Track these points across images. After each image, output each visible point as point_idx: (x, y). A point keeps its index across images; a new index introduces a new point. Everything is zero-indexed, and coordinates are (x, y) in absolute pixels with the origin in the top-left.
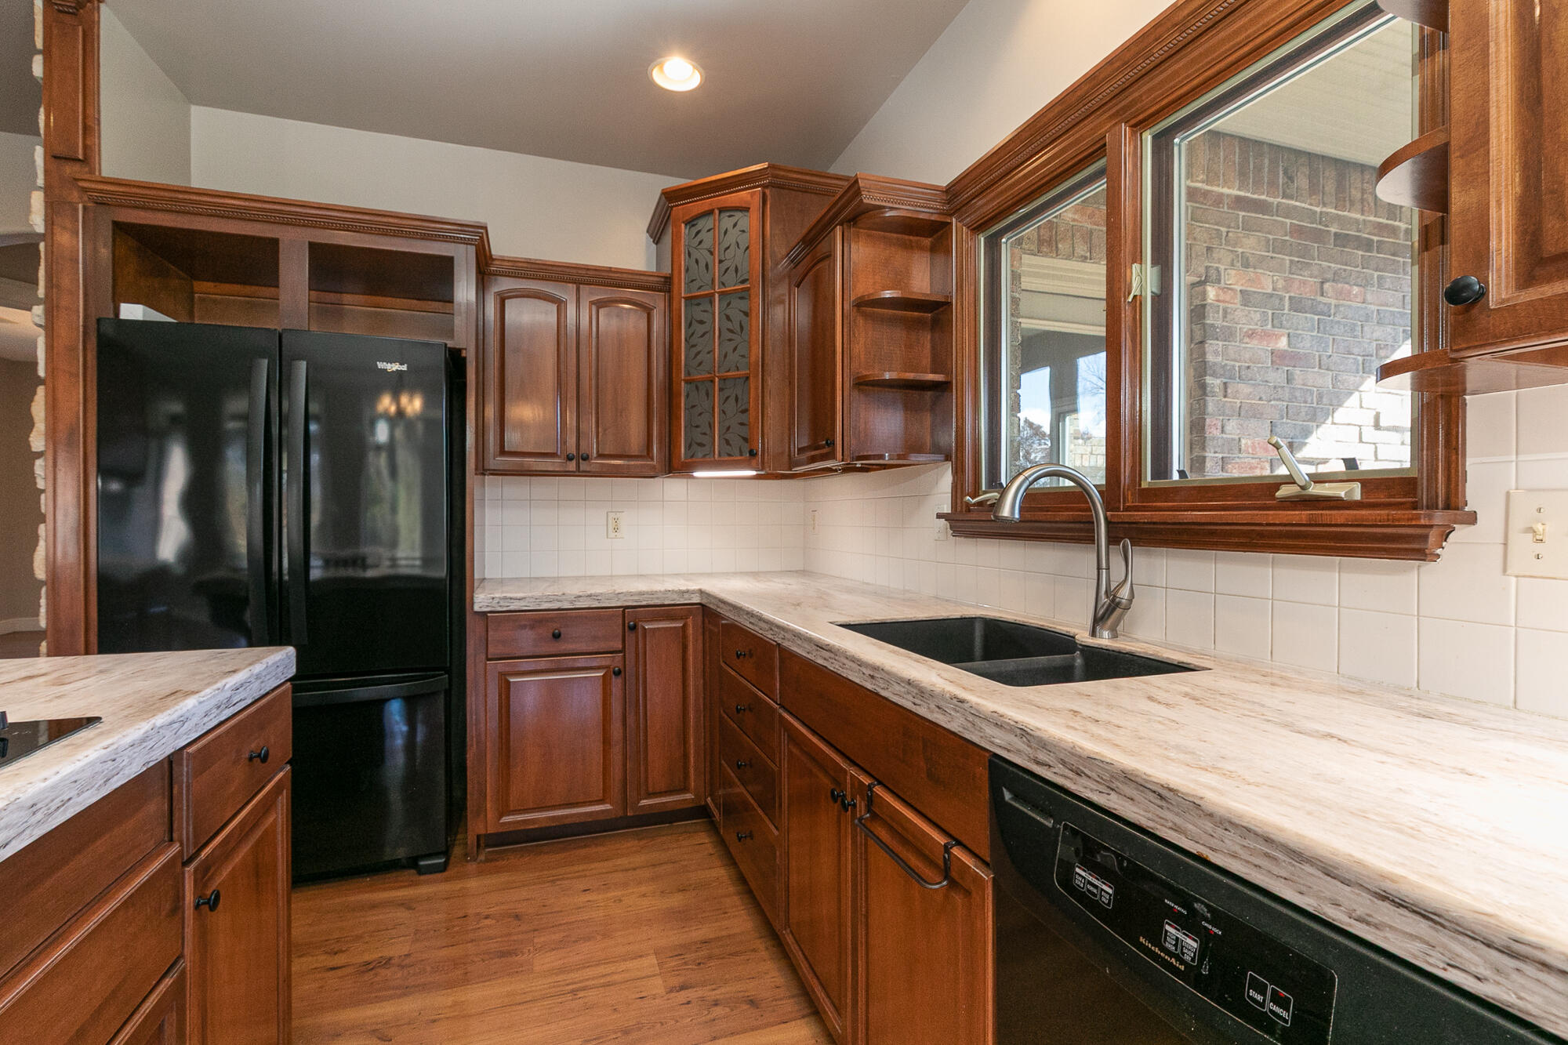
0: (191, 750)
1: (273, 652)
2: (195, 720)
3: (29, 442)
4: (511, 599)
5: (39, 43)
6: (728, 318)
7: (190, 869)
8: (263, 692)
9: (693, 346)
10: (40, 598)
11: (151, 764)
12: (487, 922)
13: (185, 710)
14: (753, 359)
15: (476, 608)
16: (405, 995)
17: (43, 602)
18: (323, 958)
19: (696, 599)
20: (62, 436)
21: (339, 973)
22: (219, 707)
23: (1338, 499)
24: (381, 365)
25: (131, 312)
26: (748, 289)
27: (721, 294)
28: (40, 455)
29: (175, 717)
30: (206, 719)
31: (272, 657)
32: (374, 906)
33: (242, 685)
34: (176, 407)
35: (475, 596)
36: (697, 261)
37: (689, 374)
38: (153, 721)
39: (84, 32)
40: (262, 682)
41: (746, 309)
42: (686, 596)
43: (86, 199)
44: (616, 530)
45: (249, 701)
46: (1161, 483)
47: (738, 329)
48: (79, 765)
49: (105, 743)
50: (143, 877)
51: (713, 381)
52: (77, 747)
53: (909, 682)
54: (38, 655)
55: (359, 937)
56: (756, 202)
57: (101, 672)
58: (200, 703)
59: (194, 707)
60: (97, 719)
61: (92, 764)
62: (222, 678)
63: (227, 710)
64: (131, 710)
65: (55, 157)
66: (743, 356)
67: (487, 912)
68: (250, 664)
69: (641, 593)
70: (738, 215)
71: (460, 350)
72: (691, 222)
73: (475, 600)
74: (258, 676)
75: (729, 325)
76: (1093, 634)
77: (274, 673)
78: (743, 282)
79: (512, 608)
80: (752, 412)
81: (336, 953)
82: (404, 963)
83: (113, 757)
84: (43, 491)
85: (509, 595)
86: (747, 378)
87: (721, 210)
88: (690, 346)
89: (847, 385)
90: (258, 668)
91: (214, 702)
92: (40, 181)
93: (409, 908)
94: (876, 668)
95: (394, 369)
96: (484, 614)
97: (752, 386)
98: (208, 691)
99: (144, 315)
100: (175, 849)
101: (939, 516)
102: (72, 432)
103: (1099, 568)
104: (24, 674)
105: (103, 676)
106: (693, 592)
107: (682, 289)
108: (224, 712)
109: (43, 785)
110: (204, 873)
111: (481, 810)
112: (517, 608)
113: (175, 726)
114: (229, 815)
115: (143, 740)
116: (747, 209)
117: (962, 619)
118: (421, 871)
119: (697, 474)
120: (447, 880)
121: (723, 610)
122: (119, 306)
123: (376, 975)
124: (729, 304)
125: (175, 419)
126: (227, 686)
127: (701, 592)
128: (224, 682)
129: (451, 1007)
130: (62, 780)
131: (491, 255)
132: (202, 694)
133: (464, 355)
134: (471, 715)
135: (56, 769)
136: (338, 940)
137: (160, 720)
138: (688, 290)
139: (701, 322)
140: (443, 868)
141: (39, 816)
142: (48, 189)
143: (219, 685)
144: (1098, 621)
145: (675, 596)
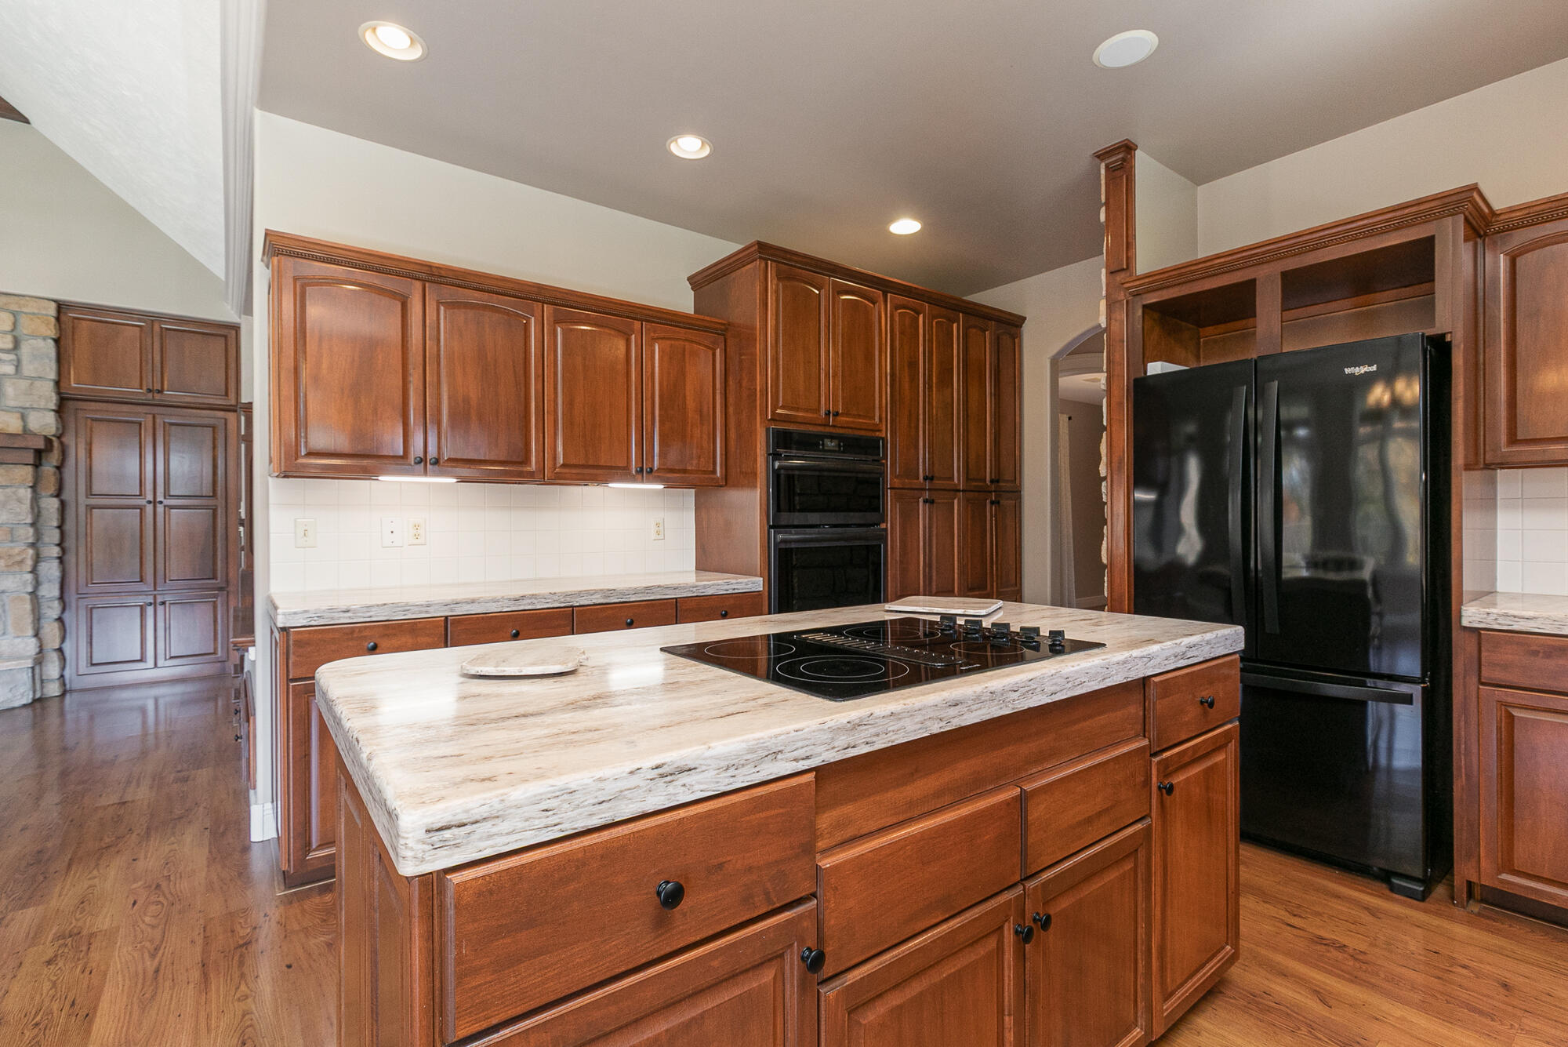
0: (1156, 679)
1: (1225, 628)
2: (1158, 660)
3: (1099, 471)
4: (1515, 617)
5: (1103, 199)
7: (1156, 760)
8: (1212, 655)
10: (1104, 576)
11: (1129, 679)
12: (1464, 971)
13: (1151, 651)
15: (1465, 623)
16: (1352, 981)
17: (1106, 578)
18: (1283, 912)
20: (1115, 465)
21: (1295, 931)
22: (1176, 657)
24: (1347, 371)
25: (1155, 368)
28: (1105, 478)
29: (1145, 653)
30: (1166, 662)
31: (1222, 631)
32: (1338, 897)
33: (1194, 645)
34: (1191, 428)
35: (1463, 608)
38: (1131, 653)
39: (1127, 177)
40: (1213, 648)
43: (1128, 295)
45: (1201, 659)
48: (1089, 664)
49: (1104, 657)
50: (1125, 749)
52: (1091, 656)
54: (1103, 611)
55: (1318, 914)
57: (1118, 622)
58: (1163, 649)
59: (1158, 651)
60: (1104, 645)
61: (1096, 666)
62: (1182, 637)
63: (1182, 661)
64: (1122, 645)
65: (1112, 273)
67: (1467, 962)
68: (1204, 633)
71: (1443, 336)
73: (1463, 613)
74: (1208, 643)
77: (1223, 644)
79: (1516, 627)
81: (1295, 915)
82: (1357, 956)
83: (1107, 666)
84: (1106, 503)
85: (1512, 612)
90: (1209, 636)
91: (1172, 652)
92: (1104, 293)
93: (1373, 915)
95: (1362, 372)
96: (1476, 630)
98: (1169, 643)
99: (1162, 370)
100: (1146, 742)
102: (1121, 462)
104: (1082, 618)
105: (1118, 625)
108: (1180, 661)
109: (1072, 669)
110: (1167, 769)
111: (1473, 854)
112: (1523, 629)
113: (1145, 660)
114: (1184, 737)
115: (1125, 662)
118: (1393, 888)
120: (1425, 911)
122: (1147, 366)
123: (1328, 951)
125: (1191, 439)
126: (1182, 644)
128: (1181, 640)
129: (1398, 1018)
130: (1081, 670)
131: (1493, 213)
132: (1164, 644)
133: (1448, 338)
134: (1459, 745)
135: (1079, 663)
136: (1299, 906)
137: (1136, 653)
140: (1423, 897)
141: (1070, 685)
142: (1108, 297)
143: (1178, 641)
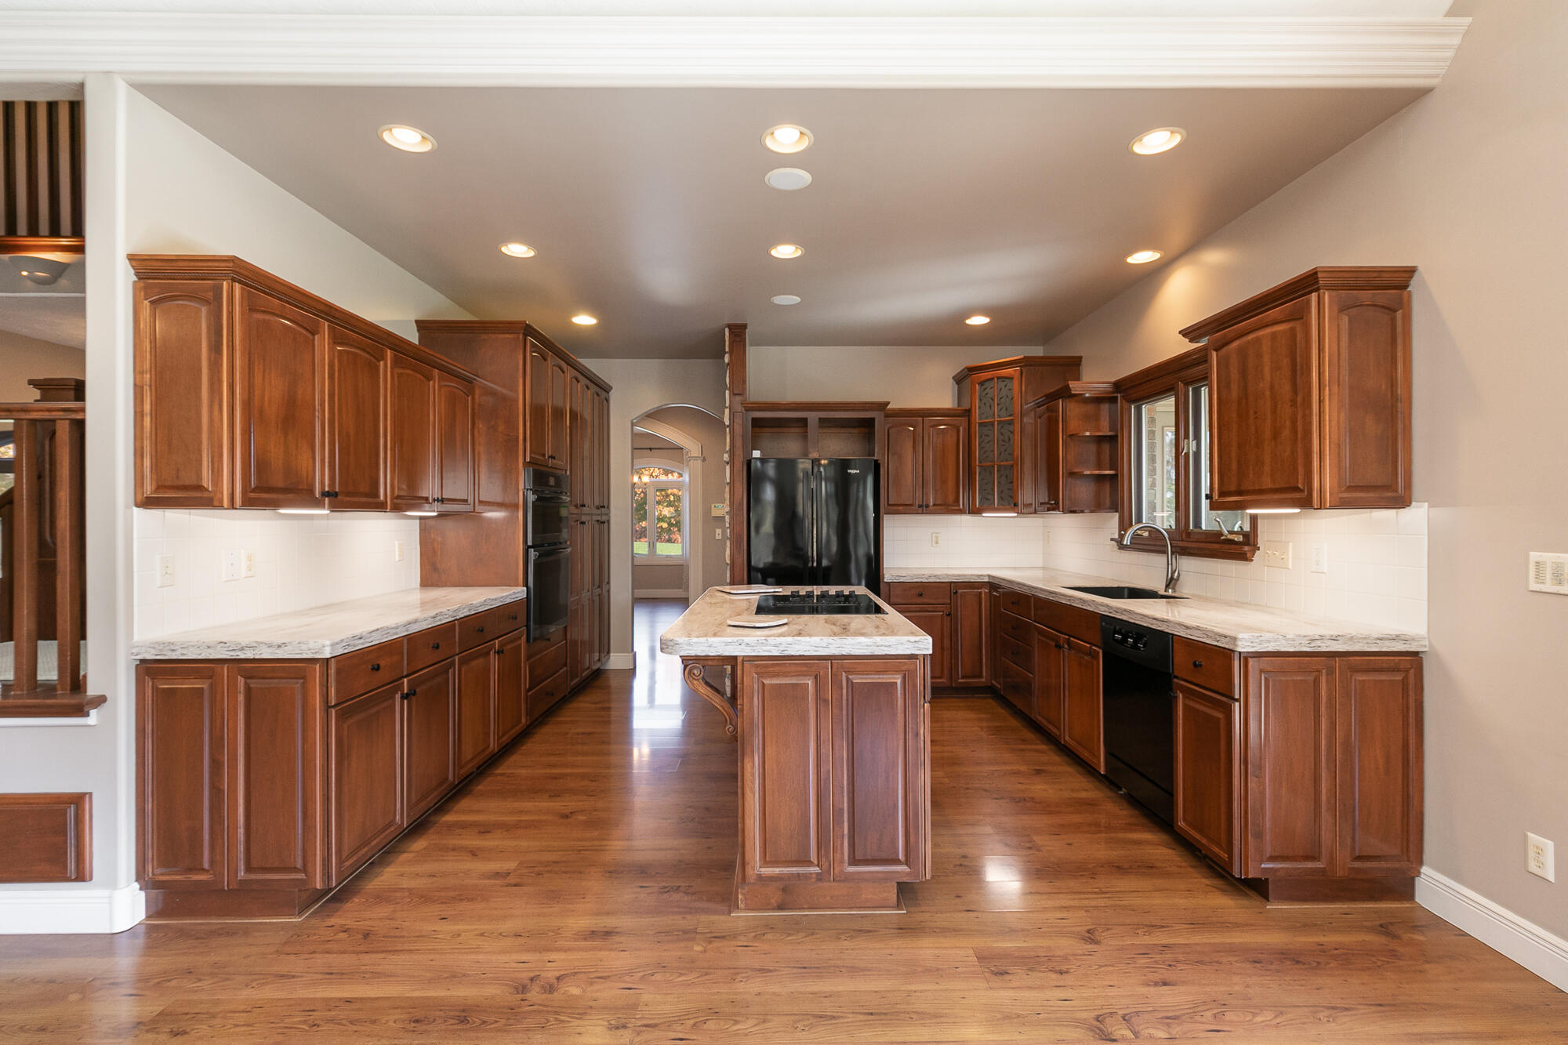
5: (727, 350)
6: (1002, 434)
9: (983, 448)
14: (1015, 456)
15: (885, 580)
19: (986, 580)
20: (737, 506)
23: (1234, 540)
26: (1012, 420)
27: (999, 422)
35: (885, 574)
36: (985, 404)
37: (980, 462)
39: (743, 342)
41: (1012, 430)
42: (982, 577)
43: (743, 409)
44: (937, 543)
46: (1196, 530)
47: (1007, 440)
51: (994, 467)
53: (1081, 599)
56: (1017, 376)
65: (735, 394)
66: (1010, 454)
69: (959, 575)
70: (1007, 381)
71: (878, 460)
72: (981, 384)
73: (885, 577)
75: (1002, 437)
76: (1165, 591)
78: (1011, 415)
79: (900, 580)
80: (1015, 484)
86: (1012, 466)
87: (998, 378)
88: (981, 448)
89: (1065, 475)
94: (1071, 597)
95: (854, 472)
96: (889, 583)
97: (1015, 470)
101: (1112, 540)
102: (741, 504)
103: (1168, 564)
106: (985, 576)
107: (976, 417)
112: (903, 581)
116: (1012, 378)
117: (1118, 587)
119: (984, 515)
121: (1003, 584)
122: (752, 452)
124: (1002, 427)
127: (989, 576)
138: (980, 418)
139: (987, 436)
142: (731, 407)
144: (1167, 586)
145: (976, 578)
